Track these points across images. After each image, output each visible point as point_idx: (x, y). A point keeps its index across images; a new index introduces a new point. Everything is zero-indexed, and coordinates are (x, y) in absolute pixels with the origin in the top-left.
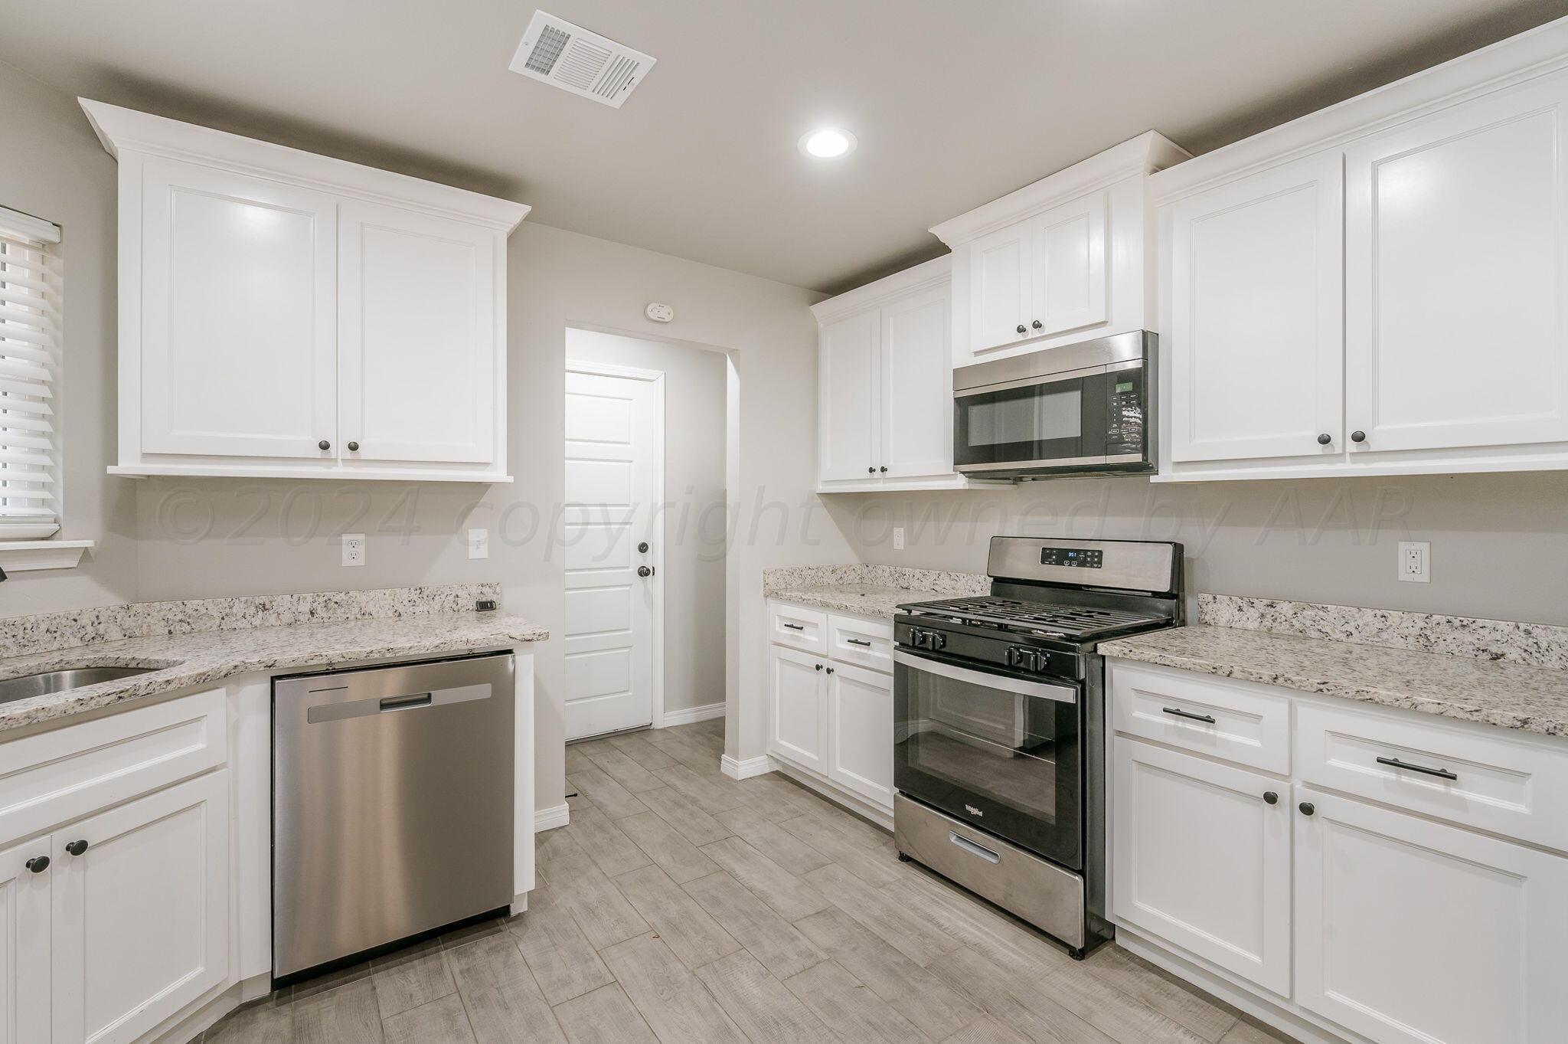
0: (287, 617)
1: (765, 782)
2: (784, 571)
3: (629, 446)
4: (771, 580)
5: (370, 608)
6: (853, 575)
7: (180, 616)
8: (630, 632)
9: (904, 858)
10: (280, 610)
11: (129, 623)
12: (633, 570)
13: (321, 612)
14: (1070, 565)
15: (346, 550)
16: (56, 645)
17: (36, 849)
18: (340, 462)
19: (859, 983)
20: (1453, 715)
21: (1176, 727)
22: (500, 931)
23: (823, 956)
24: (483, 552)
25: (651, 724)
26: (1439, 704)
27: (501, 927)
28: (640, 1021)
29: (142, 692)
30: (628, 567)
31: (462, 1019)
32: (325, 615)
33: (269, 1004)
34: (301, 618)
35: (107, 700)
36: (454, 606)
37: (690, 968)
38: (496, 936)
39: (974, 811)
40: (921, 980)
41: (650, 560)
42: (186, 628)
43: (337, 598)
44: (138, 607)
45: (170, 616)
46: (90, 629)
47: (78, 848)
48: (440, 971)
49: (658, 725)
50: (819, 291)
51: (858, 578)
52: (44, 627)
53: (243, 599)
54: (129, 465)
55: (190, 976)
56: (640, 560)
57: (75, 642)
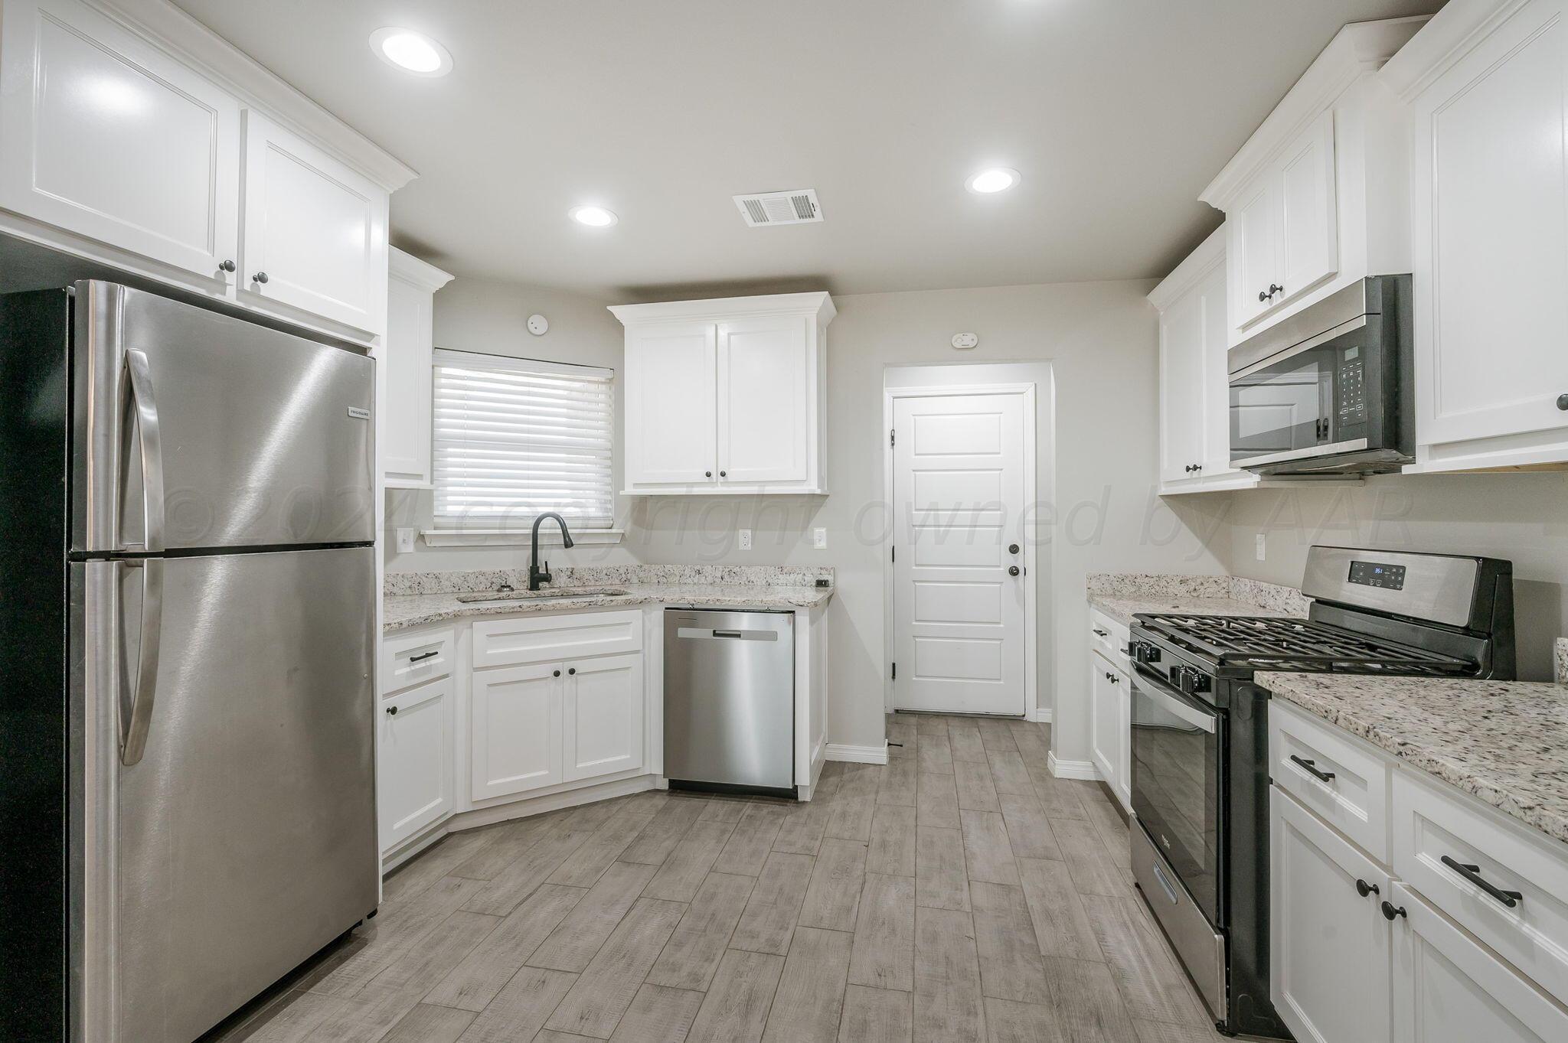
0: (710, 580)
1: (1080, 786)
2: (1112, 577)
3: (999, 456)
4: (1094, 584)
5: (752, 578)
6: (1214, 588)
7: (663, 574)
8: (1002, 626)
9: (1137, 885)
10: (707, 574)
11: (641, 574)
12: (1004, 569)
13: (726, 578)
14: (1375, 585)
15: (741, 538)
16: (610, 582)
17: (558, 666)
18: (719, 485)
19: (972, 934)
20: (1508, 810)
21: (1308, 783)
22: (786, 805)
23: (968, 908)
24: (822, 545)
25: (1024, 716)
26: (1496, 791)
27: (788, 804)
28: (806, 881)
29: (599, 603)
30: (999, 566)
31: (727, 836)
32: (729, 580)
33: (665, 794)
34: (716, 580)
35: (585, 604)
36: (802, 581)
37: (866, 871)
38: (781, 807)
39: (1167, 843)
40: (1028, 960)
41: (1017, 561)
42: (665, 580)
43: (735, 570)
44: (646, 567)
45: (659, 573)
46: (624, 575)
47: (572, 672)
48: (739, 811)
49: (1031, 717)
50: (1152, 277)
51: (1223, 591)
52: (604, 572)
53: (689, 566)
54: (630, 490)
55: (623, 757)
56: (1010, 560)
57: (617, 582)
